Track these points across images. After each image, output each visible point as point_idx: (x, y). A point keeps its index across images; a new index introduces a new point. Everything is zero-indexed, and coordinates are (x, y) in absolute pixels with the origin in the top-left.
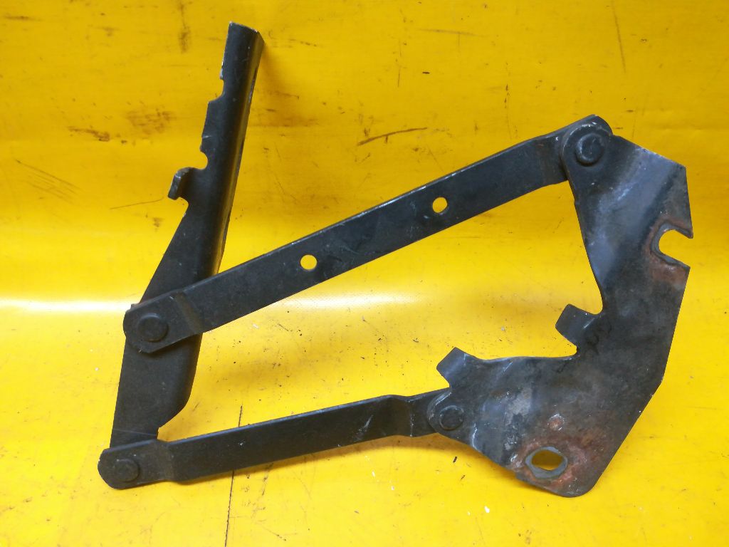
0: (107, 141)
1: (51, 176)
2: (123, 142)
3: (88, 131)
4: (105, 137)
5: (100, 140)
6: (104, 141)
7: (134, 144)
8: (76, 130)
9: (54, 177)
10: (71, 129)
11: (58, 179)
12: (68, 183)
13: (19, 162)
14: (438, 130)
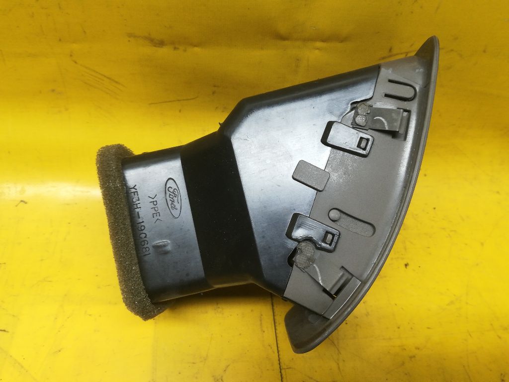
0: (162, 47)
1: (102, 75)
2: (175, 48)
3: (145, 38)
4: (161, 44)
5: (155, 46)
6: (159, 47)
7: (185, 51)
8: (135, 37)
9: (105, 76)
10: (130, 35)
11: (108, 78)
12: (117, 82)
13: (76, 62)
14: (452, 50)
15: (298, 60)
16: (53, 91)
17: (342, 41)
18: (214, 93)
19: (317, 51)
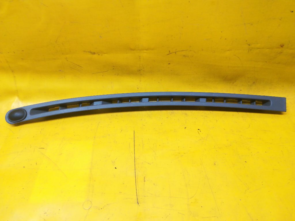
0: (94, 55)
2: (99, 55)
3: (89, 52)
4: (94, 53)
5: (92, 54)
7: (102, 55)
8: (86, 52)
9: (77, 65)
10: (84, 51)
11: (78, 65)
12: (81, 67)
13: (68, 61)
14: (191, 50)
15: (140, 56)
16: (60, 70)
17: (152, 50)
18: (113, 69)
19: (145, 53)
